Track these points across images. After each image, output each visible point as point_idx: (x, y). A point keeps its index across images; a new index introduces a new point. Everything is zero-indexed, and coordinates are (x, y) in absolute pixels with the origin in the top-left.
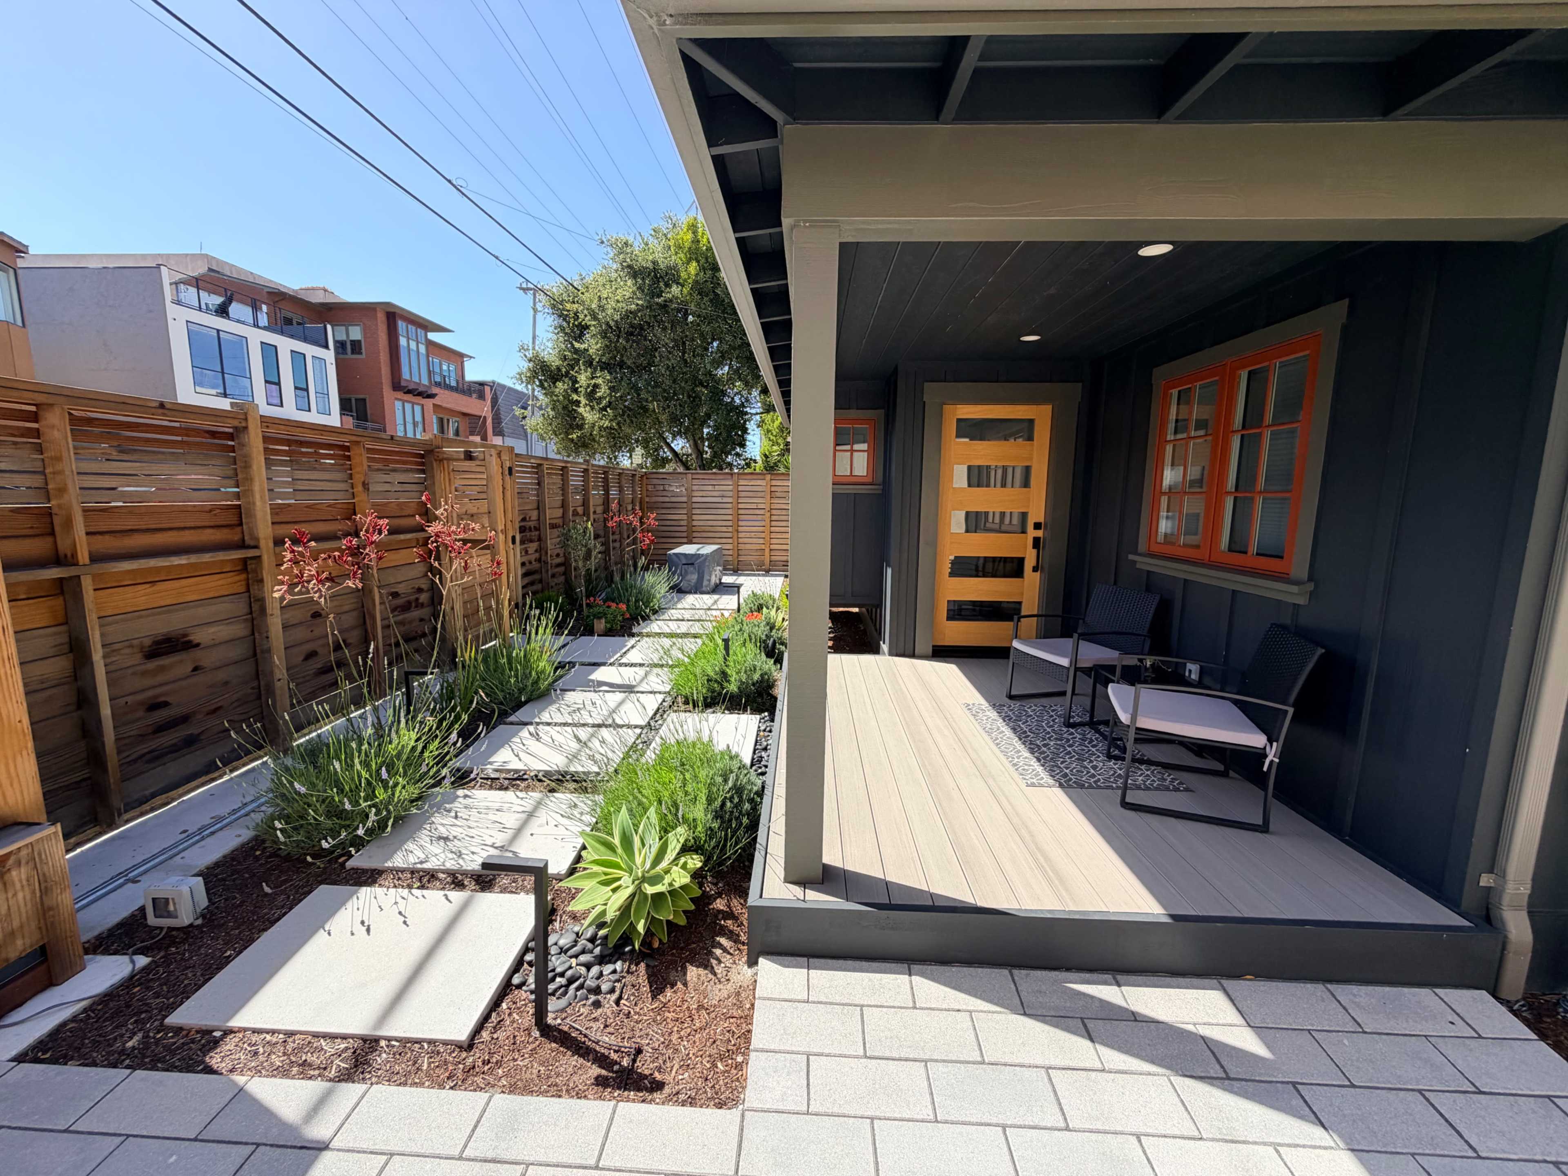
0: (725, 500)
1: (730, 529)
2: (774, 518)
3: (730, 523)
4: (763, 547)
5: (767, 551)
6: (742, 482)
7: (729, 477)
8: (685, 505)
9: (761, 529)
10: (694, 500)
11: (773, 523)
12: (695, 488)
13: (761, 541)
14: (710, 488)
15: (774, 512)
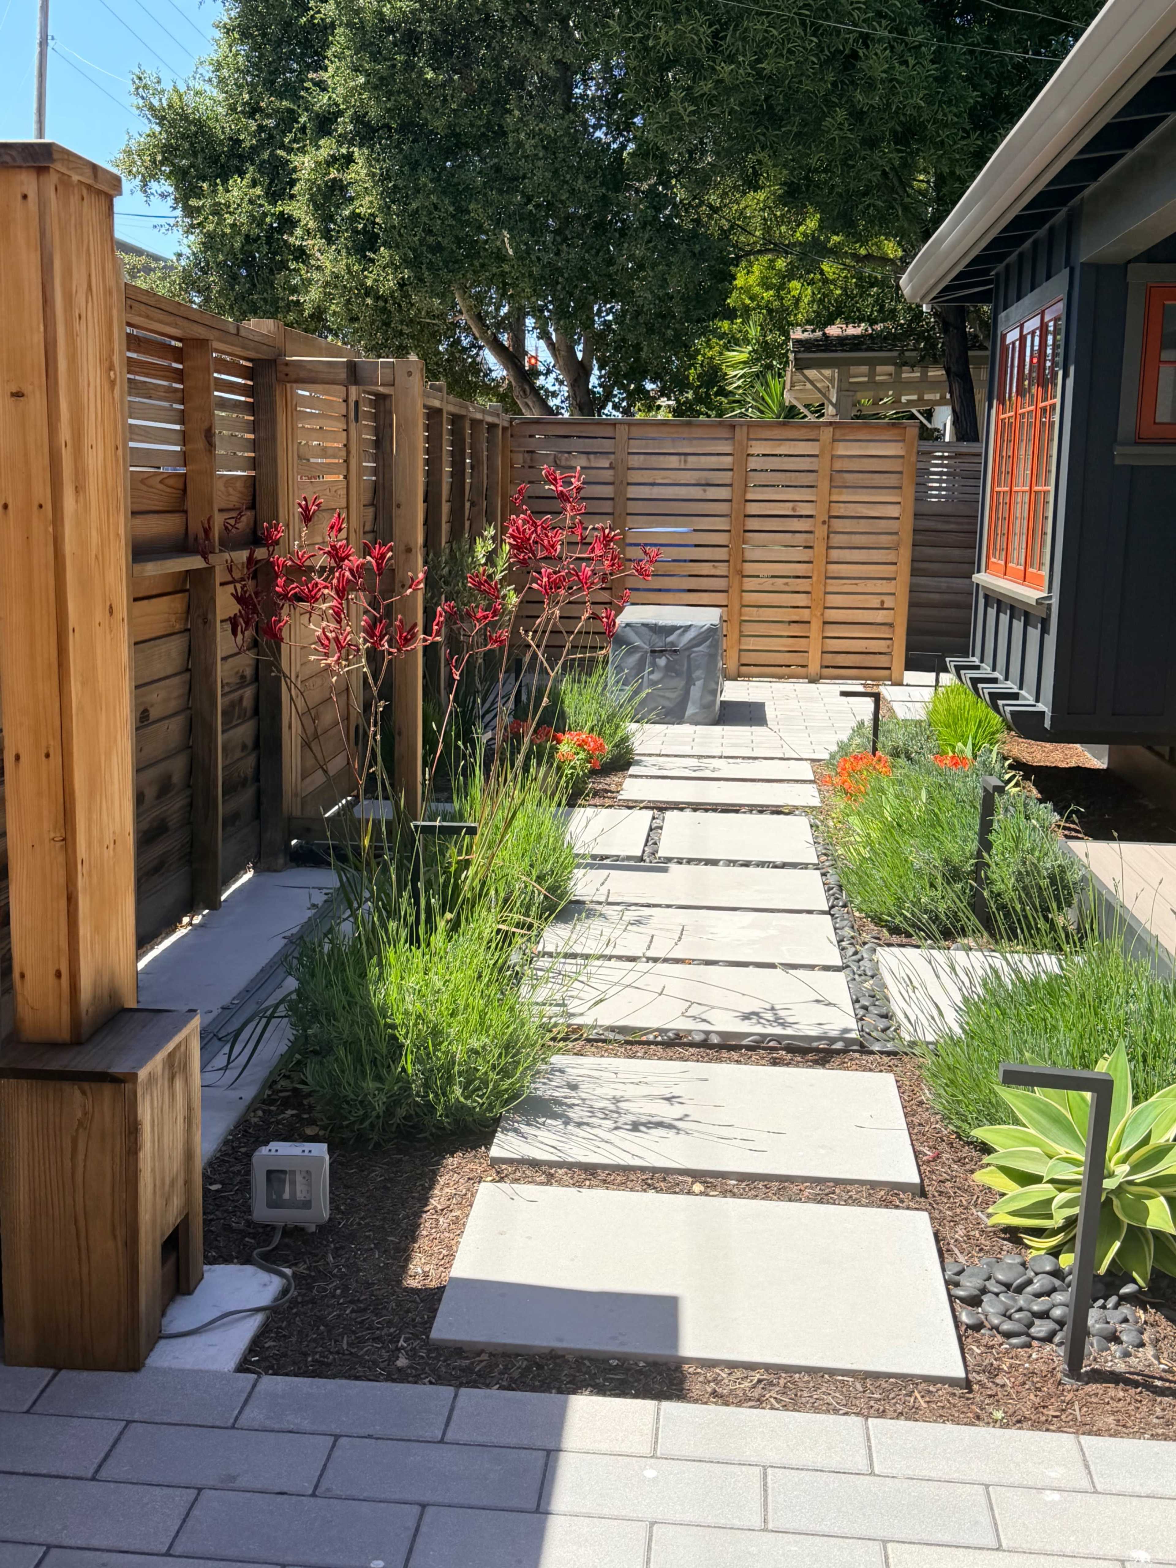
0: (713, 493)
1: (722, 569)
2: (836, 540)
3: (722, 554)
4: (805, 614)
5: (816, 625)
6: (758, 448)
7: (724, 433)
8: (607, 507)
9: (801, 569)
10: (633, 491)
11: (835, 554)
12: (635, 461)
13: (801, 600)
14: (674, 462)
15: (837, 524)
